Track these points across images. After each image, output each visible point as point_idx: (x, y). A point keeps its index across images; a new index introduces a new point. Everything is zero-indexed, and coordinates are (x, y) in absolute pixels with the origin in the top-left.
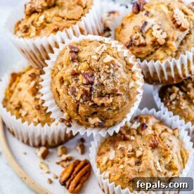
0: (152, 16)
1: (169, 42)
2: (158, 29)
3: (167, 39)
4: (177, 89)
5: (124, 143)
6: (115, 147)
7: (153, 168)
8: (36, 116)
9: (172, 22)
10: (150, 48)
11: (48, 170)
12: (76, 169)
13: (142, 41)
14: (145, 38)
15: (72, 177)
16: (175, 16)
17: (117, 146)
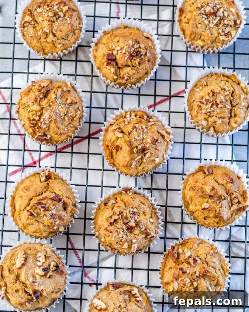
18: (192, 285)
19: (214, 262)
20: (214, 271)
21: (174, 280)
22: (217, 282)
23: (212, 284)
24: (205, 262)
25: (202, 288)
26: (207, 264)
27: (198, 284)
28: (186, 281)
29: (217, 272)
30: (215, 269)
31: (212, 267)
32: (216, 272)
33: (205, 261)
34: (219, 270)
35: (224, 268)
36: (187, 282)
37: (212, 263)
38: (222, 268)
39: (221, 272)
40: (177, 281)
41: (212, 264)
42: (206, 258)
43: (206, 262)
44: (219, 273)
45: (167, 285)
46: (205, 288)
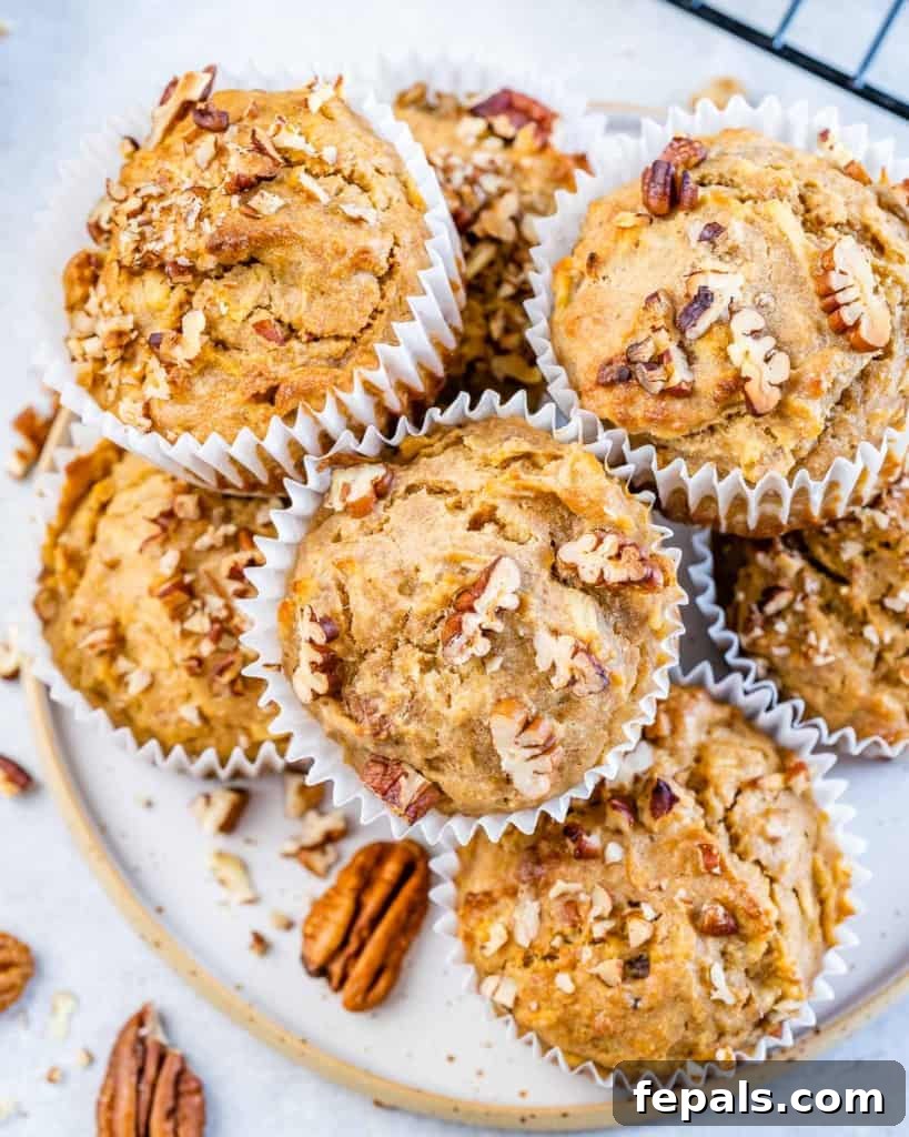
0: (733, 252)
1: (796, 401)
2: (755, 334)
3: (789, 386)
4: (793, 563)
5: (577, 868)
6: (539, 887)
7: (696, 990)
8: (188, 697)
9: (817, 303)
10: (705, 411)
11: (249, 895)
12: (371, 903)
13: (679, 374)
14: (690, 358)
15: (353, 946)
16: (835, 281)
17: (548, 885)
18: (619, 934)
19: (774, 841)
20: (767, 887)
21: (523, 887)
22: (769, 951)
23: (739, 955)
24: (721, 828)
25: (670, 965)
26: (734, 841)
27: (654, 936)
28: (591, 904)
29: (779, 896)
30: (772, 880)
31: (758, 862)
32: (772, 896)
33: (725, 819)
34: (795, 891)
35: (825, 891)
36: (596, 912)
37: (760, 841)
38: (817, 887)
39: (800, 905)
40: (537, 896)
41: (764, 851)
42: (735, 803)
43: (728, 828)
44: (789, 906)
45: (477, 913)
46: (690, 967)
